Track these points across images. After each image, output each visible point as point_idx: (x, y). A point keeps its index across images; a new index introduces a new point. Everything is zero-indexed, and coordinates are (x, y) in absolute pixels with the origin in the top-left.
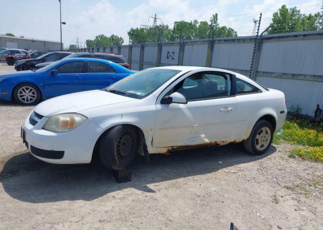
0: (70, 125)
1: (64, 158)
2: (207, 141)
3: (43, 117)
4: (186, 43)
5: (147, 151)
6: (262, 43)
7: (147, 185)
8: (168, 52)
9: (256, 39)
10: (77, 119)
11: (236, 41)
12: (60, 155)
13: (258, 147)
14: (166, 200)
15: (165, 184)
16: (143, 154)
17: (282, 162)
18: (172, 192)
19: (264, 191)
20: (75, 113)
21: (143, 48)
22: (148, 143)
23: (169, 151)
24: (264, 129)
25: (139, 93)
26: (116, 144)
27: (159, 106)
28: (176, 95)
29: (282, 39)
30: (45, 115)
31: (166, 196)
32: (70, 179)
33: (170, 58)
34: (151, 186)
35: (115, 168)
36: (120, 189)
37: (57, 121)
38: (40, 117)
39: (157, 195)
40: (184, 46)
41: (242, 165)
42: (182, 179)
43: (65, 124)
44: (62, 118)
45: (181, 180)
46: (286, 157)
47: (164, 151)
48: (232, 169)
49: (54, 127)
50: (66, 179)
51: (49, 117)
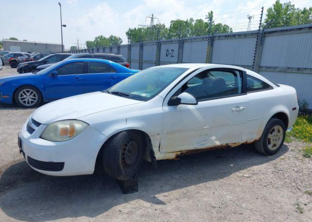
0: (70, 133)
1: (63, 170)
2: (218, 143)
3: (41, 124)
4: (185, 40)
5: (155, 158)
6: (264, 37)
7: (156, 196)
8: (167, 50)
9: (258, 33)
10: (78, 126)
11: (237, 37)
12: (60, 166)
13: (270, 147)
14: (178, 214)
15: (175, 193)
16: (150, 160)
17: (298, 163)
18: (184, 204)
19: (285, 198)
20: (75, 120)
21: (142, 47)
22: (155, 149)
23: (177, 156)
24: (276, 127)
25: (144, 95)
26: (121, 152)
27: (167, 108)
28: (185, 95)
29: (284, 33)
30: (43, 123)
31: (178, 209)
32: (71, 191)
33: (170, 55)
34: (160, 197)
35: (121, 178)
36: (126, 201)
37: (56, 128)
38: (38, 124)
39: (168, 208)
40: (183, 43)
41: (255, 168)
42: (193, 186)
43: (65, 131)
44: (61, 126)
45: (192, 188)
46: (301, 157)
47: (172, 156)
48: (245, 173)
49: (52, 135)
50: (67, 190)
51: (47, 125)
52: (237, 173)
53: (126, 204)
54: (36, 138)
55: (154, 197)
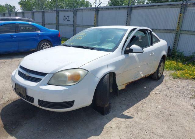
1: (73, 106)
2: (143, 76)
3: (47, 74)
4: (78, 10)
5: (118, 89)
6: (132, 10)
7: (123, 113)
8: (64, 16)
9: (128, 7)
11: (114, 9)
12: (71, 104)
13: (159, 75)
16: (111, 91)
20: (78, 68)
21: (43, 13)
22: (118, 83)
24: (162, 64)
27: (124, 56)
30: (49, 73)
31: (141, 119)
32: (68, 120)
33: (66, 20)
34: (125, 113)
40: (76, 12)
42: (137, 104)
44: (68, 74)
47: (124, 87)
50: (65, 120)
51: (53, 74)
52: (151, 92)
53: (110, 122)
54: (45, 85)
55: (123, 114)
